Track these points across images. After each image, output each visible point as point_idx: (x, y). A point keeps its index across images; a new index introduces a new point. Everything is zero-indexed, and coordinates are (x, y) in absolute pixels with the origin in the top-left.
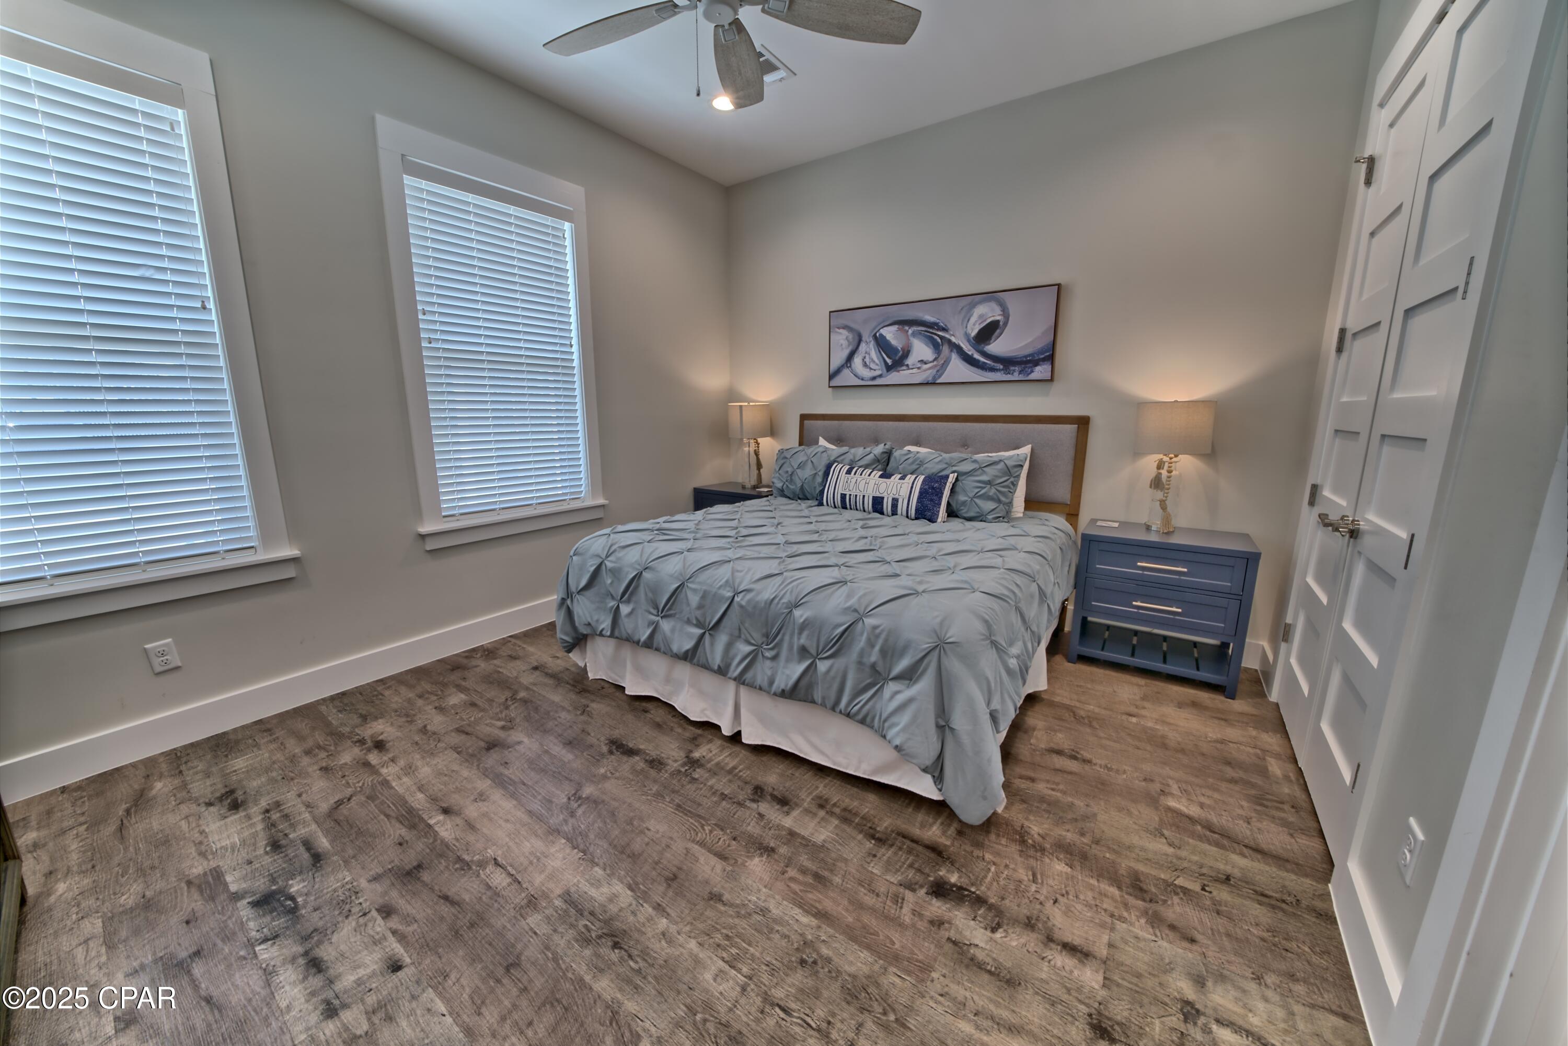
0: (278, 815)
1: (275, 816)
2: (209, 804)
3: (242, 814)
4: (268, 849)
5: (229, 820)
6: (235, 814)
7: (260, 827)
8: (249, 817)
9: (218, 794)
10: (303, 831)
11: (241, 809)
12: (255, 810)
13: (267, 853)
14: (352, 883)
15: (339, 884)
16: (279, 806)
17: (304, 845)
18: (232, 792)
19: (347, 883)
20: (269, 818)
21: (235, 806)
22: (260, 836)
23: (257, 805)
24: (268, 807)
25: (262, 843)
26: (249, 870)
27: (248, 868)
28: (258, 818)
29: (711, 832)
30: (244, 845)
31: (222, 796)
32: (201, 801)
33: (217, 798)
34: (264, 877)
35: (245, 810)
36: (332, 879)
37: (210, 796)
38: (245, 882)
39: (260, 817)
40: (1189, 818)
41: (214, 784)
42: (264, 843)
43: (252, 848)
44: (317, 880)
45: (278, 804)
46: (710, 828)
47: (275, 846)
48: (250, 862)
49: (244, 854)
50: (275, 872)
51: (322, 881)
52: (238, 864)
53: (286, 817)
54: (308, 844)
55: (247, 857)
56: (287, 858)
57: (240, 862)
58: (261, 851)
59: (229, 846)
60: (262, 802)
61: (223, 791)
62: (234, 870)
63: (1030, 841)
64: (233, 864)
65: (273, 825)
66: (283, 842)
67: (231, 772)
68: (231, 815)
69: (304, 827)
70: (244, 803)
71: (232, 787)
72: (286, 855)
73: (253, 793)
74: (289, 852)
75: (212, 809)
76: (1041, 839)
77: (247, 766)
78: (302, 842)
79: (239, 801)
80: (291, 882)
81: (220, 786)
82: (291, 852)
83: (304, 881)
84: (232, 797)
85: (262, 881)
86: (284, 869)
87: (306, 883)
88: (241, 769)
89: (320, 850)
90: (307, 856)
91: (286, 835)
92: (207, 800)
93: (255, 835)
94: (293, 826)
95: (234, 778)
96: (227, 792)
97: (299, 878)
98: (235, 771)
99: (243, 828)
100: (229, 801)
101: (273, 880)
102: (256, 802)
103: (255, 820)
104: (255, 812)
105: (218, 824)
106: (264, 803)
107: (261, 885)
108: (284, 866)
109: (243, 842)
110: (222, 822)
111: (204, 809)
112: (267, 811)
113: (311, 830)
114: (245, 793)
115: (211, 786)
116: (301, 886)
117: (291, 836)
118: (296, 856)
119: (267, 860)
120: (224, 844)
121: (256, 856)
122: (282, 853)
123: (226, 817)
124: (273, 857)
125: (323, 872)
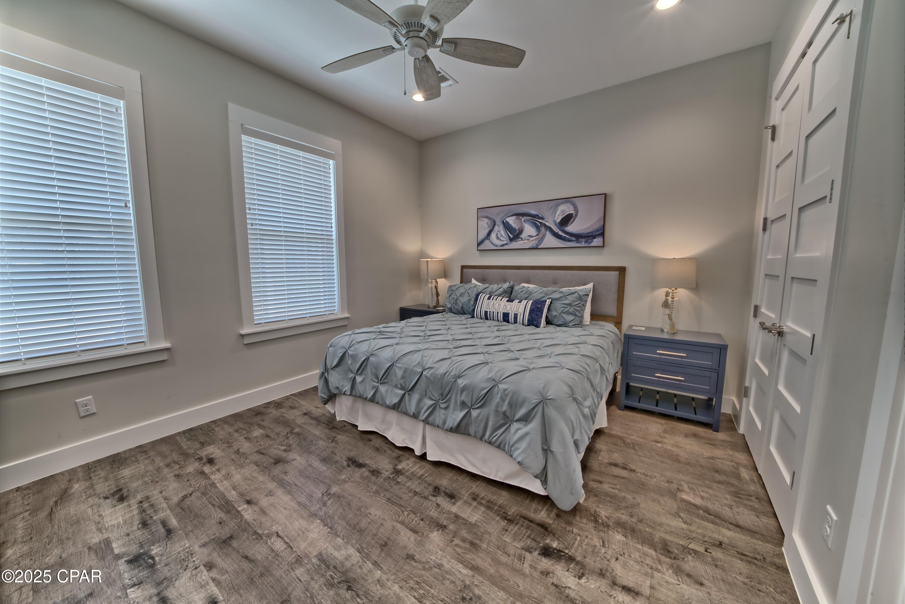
0: (147, 504)
1: (146, 505)
2: (106, 498)
3: (126, 504)
4: (140, 526)
5: (117, 508)
6: (121, 504)
7: (136, 512)
8: (129, 506)
9: (112, 492)
10: (162, 515)
11: (125, 501)
12: (133, 502)
13: (139, 529)
14: (189, 548)
15: (181, 549)
16: (148, 499)
17: (162, 524)
18: (120, 490)
19: (186, 548)
20: (142, 506)
21: (122, 499)
22: (135, 518)
23: (135, 498)
24: (141, 500)
25: (136, 522)
26: (127, 540)
27: (127, 539)
28: (135, 507)
29: (408, 515)
30: (126, 523)
31: (115, 492)
32: (101, 496)
33: (111, 494)
34: (136, 544)
35: (128, 501)
36: (178, 545)
37: (107, 493)
38: (124, 547)
39: (136, 506)
40: (696, 506)
41: (110, 485)
42: (138, 522)
43: (130, 526)
44: (168, 546)
45: (148, 498)
46: (407, 513)
47: (144, 524)
48: (128, 535)
49: (125, 530)
50: (143, 541)
51: (171, 547)
52: (121, 536)
53: (152, 506)
54: (164, 523)
55: (127, 532)
56: (151, 532)
57: (122, 534)
58: (135, 528)
59: (116, 524)
60: (138, 496)
61: (115, 490)
62: (118, 540)
63: (600, 521)
64: (118, 536)
65: (144, 511)
66: (149, 522)
67: (121, 478)
68: (119, 505)
69: (162, 512)
70: (127, 497)
71: (121, 487)
72: (151, 530)
73: (133, 491)
74: (153, 528)
75: (108, 501)
76: (607, 519)
77: (131, 474)
78: (160, 522)
79: (124, 496)
80: (152, 547)
81: (113, 486)
82: (154, 528)
83: (160, 546)
84: (120, 493)
85: (135, 546)
86: (148, 539)
87: (161, 548)
88: (127, 476)
89: (171, 527)
90: (163, 530)
91: (151, 517)
92: (105, 496)
93: (132, 517)
94: (156, 512)
95: (123, 481)
96: (117, 490)
97: (157, 545)
98: (123, 477)
99: (125, 513)
100: (118, 496)
101: (141, 546)
102: (134, 497)
103: (133, 508)
104: (133, 503)
105: (110, 510)
106: (139, 497)
107: (134, 549)
108: (149, 537)
109: (125, 522)
110: (113, 509)
111: (102, 501)
112: (141, 502)
113: (167, 514)
114: (128, 491)
115: (108, 486)
116: (159, 549)
117: (154, 518)
118: (156, 531)
119: (139, 533)
120: (113, 523)
121: (132, 531)
122: (148, 528)
123: (115, 506)
124: (142, 531)
125: (172, 541)
